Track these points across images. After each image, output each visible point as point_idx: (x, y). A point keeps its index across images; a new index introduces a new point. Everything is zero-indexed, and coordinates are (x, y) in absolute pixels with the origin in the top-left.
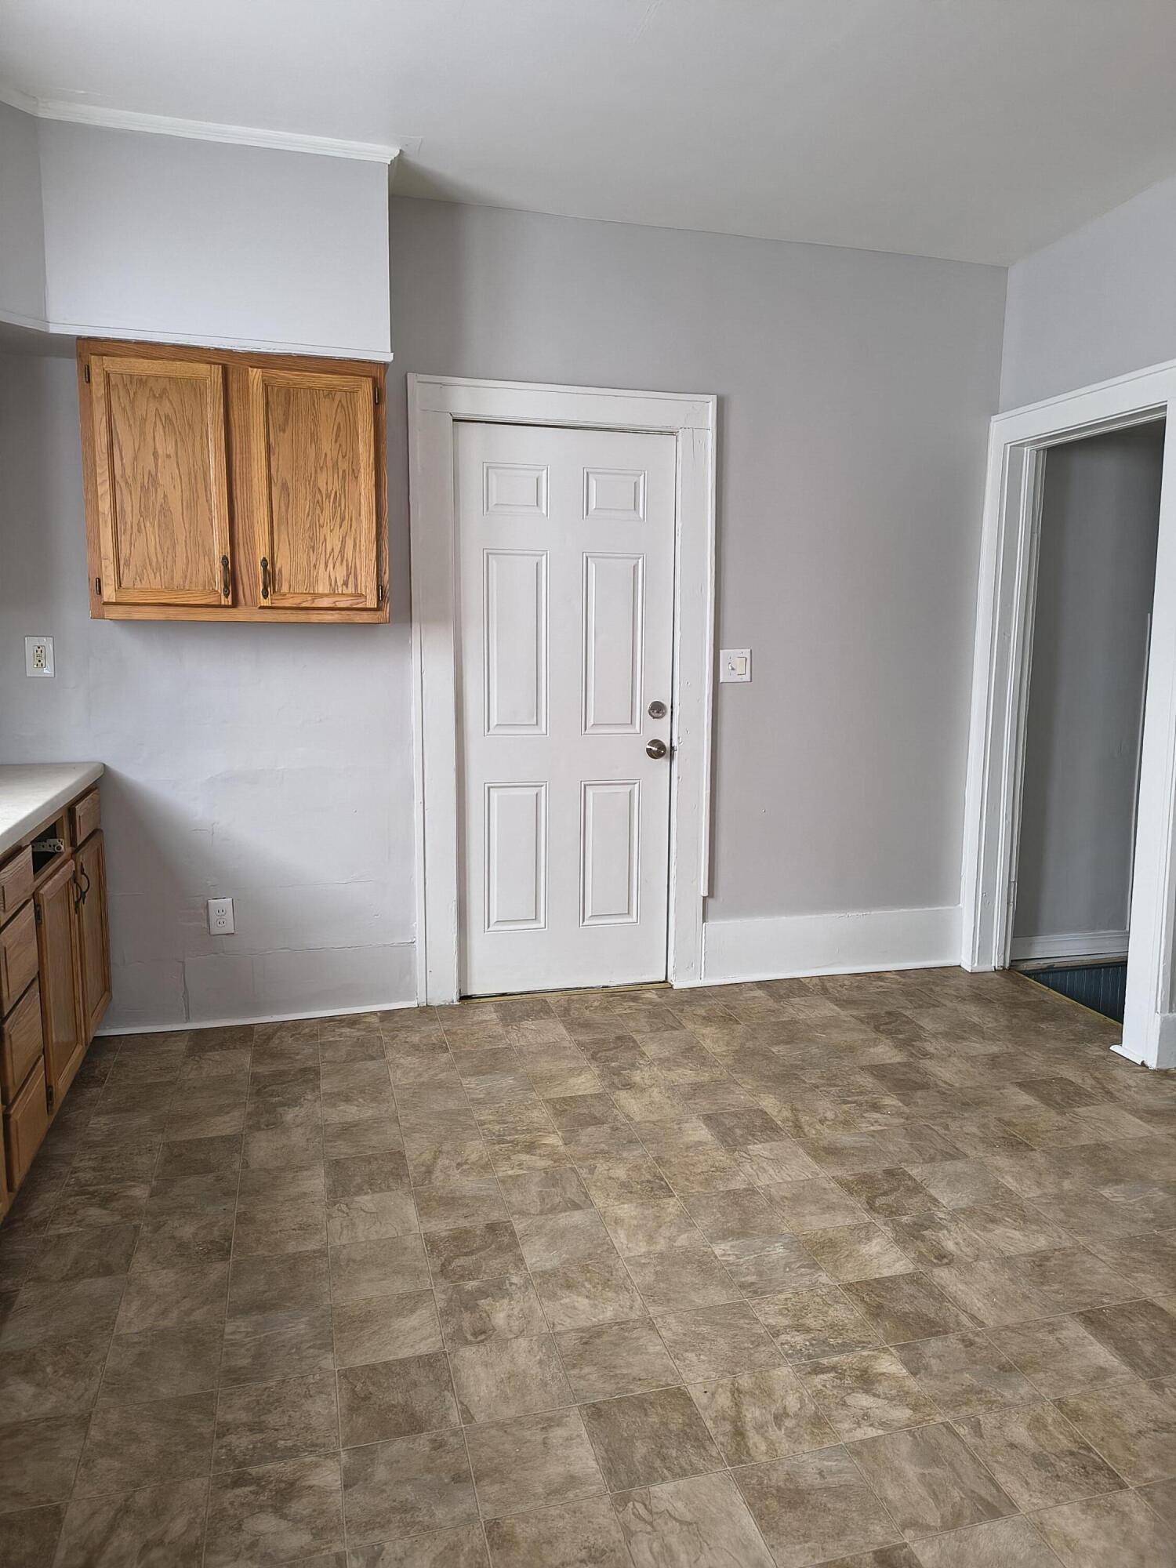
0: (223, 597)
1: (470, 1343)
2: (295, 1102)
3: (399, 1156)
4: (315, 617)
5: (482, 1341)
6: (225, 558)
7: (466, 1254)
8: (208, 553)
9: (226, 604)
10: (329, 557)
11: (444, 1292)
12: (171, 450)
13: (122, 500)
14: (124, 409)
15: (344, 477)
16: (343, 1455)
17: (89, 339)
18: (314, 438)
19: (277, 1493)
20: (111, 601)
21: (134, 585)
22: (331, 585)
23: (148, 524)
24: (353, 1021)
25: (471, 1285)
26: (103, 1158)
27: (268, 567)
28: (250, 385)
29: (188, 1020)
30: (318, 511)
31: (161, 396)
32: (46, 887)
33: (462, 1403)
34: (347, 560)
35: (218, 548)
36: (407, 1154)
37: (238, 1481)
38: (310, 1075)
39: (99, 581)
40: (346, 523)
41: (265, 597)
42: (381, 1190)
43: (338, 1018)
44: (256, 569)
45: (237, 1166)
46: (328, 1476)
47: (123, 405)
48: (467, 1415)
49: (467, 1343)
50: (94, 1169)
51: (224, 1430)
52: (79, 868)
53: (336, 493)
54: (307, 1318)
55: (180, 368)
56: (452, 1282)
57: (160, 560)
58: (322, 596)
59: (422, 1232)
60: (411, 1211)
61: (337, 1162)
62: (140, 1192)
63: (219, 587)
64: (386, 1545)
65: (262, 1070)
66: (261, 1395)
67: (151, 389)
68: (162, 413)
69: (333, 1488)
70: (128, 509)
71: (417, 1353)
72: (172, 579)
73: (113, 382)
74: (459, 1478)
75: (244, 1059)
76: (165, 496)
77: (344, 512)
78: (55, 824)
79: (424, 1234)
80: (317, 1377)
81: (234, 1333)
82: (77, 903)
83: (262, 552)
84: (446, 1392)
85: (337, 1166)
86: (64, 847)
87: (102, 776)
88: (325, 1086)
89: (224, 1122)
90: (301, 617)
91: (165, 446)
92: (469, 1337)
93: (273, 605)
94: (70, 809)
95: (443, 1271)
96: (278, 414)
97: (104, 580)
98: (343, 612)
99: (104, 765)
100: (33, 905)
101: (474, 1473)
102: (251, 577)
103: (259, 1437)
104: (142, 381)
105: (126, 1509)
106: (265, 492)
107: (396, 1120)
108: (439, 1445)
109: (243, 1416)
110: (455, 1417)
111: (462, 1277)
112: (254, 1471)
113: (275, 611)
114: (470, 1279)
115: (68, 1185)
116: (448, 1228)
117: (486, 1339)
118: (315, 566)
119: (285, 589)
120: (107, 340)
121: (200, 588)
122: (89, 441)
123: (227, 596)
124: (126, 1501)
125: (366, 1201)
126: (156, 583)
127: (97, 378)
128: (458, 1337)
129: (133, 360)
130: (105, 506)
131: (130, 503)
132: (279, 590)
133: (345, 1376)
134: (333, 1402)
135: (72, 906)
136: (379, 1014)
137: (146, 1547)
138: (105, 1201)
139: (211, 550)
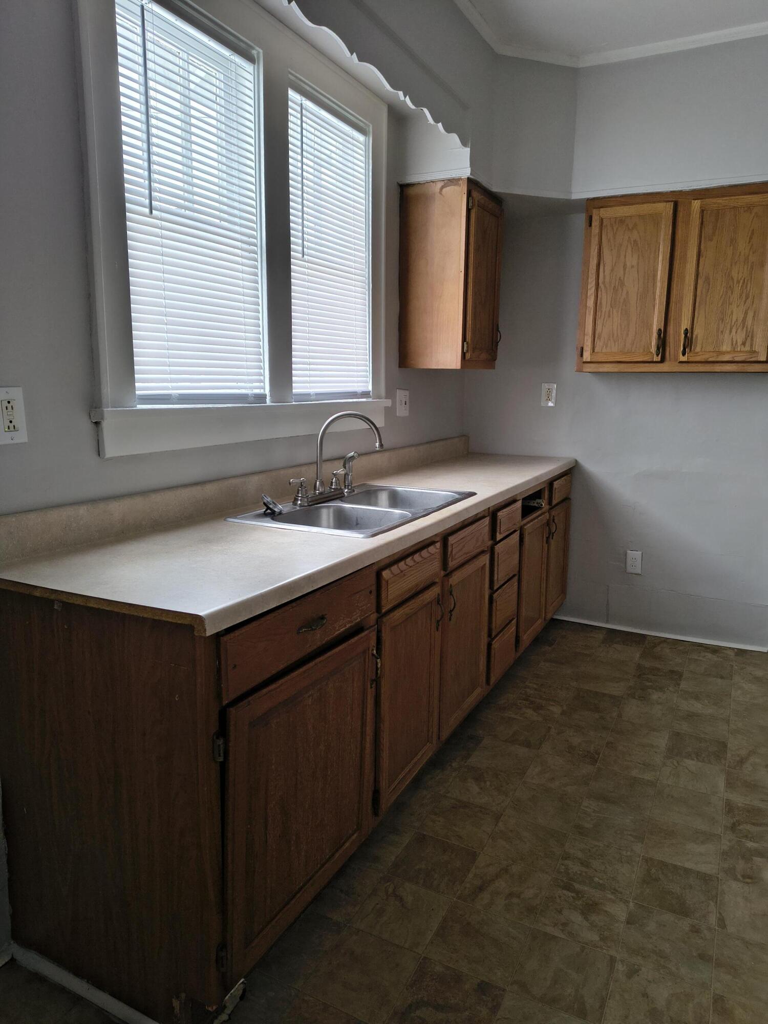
0: (655, 356)
1: (738, 880)
2: (661, 689)
3: (723, 746)
4: (718, 368)
5: (747, 883)
6: (660, 330)
7: (754, 824)
8: (649, 327)
9: (657, 360)
10: (733, 326)
11: (730, 841)
12: (635, 263)
13: (601, 299)
14: (609, 241)
15: (752, 268)
16: (631, 904)
17: (594, 199)
18: (733, 242)
19: (586, 904)
20: (587, 360)
21: (602, 350)
22: (732, 345)
23: (615, 311)
24: (716, 650)
25: (750, 844)
26: (542, 685)
27: (688, 335)
28: (692, 213)
29: (607, 622)
30: (730, 292)
31: (633, 228)
32: (528, 525)
33: (720, 913)
34: (747, 327)
35: (656, 323)
36: (729, 745)
37: (568, 887)
38: (676, 676)
39: (582, 348)
40: (749, 301)
41: (684, 354)
42: (703, 761)
43: (705, 646)
44: (679, 335)
45: (615, 714)
46: (620, 911)
47: (609, 238)
48: (722, 922)
49: (736, 879)
50: (536, 689)
51: (566, 857)
52: (552, 517)
53: (744, 280)
54: (633, 818)
55: (646, 208)
56: (737, 837)
57: (619, 334)
58: (724, 353)
59: (725, 798)
60: (721, 783)
61: (678, 734)
62: (556, 710)
63: (653, 349)
64: (643, 969)
65: (647, 664)
66: (593, 848)
67: (627, 225)
68: (632, 240)
69: (620, 919)
70: (604, 303)
71: (698, 870)
72: (625, 345)
73: (605, 224)
74: (703, 957)
75: (634, 654)
76: (627, 292)
77: (749, 292)
78: (541, 490)
79: (726, 800)
80: (629, 853)
81: (586, 807)
82: (548, 538)
83: (685, 324)
84: (711, 902)
85: (677, 736)
86: (544, 504)
87: (574, 466)
88: (684, 685)
89: (614, 687)
90: (708, 368)
91: (632, 260)
92: (739, 876)
93: (689, 360)
94: (551, 483)
95: (733, 828)
96: (708, 230)
97: (585, 348)
98: (740, 365)
99: (576, 461)
100: (519, 534)
101: (716, 960)
102: (676, 341)
103: (584, 869)
104: (621, 221)
105: (506, 870)
106: (692, 284)
107: (728, 722)
108: (696, 930)
109: (580, 855)
110: (713, 920)
111: (746, 837)
112: (577, 886)
113: (690, 365)
114: (751, 841)
115: (521, 693)
116: (744, 802)
117: (751, 883)
118: (722, 332)
119: (698, 349)
120: (604, 198)
121: (642, 351)
122: (586, 263)
123: (658, 355)
124: (507, 866)
125: (691, 764)
126: (615, 349)
127: (596, 223)
128: (731, 872)
129: (618, 208)
130: (591, 303)
131: (605, 298)
132: (694, 350)
133: (647, 861)
134: (634, 871)
135: (545, 539)
136: (736, 650)
137: (511, 895)
138: (538, 708)
139: (652, 325)
